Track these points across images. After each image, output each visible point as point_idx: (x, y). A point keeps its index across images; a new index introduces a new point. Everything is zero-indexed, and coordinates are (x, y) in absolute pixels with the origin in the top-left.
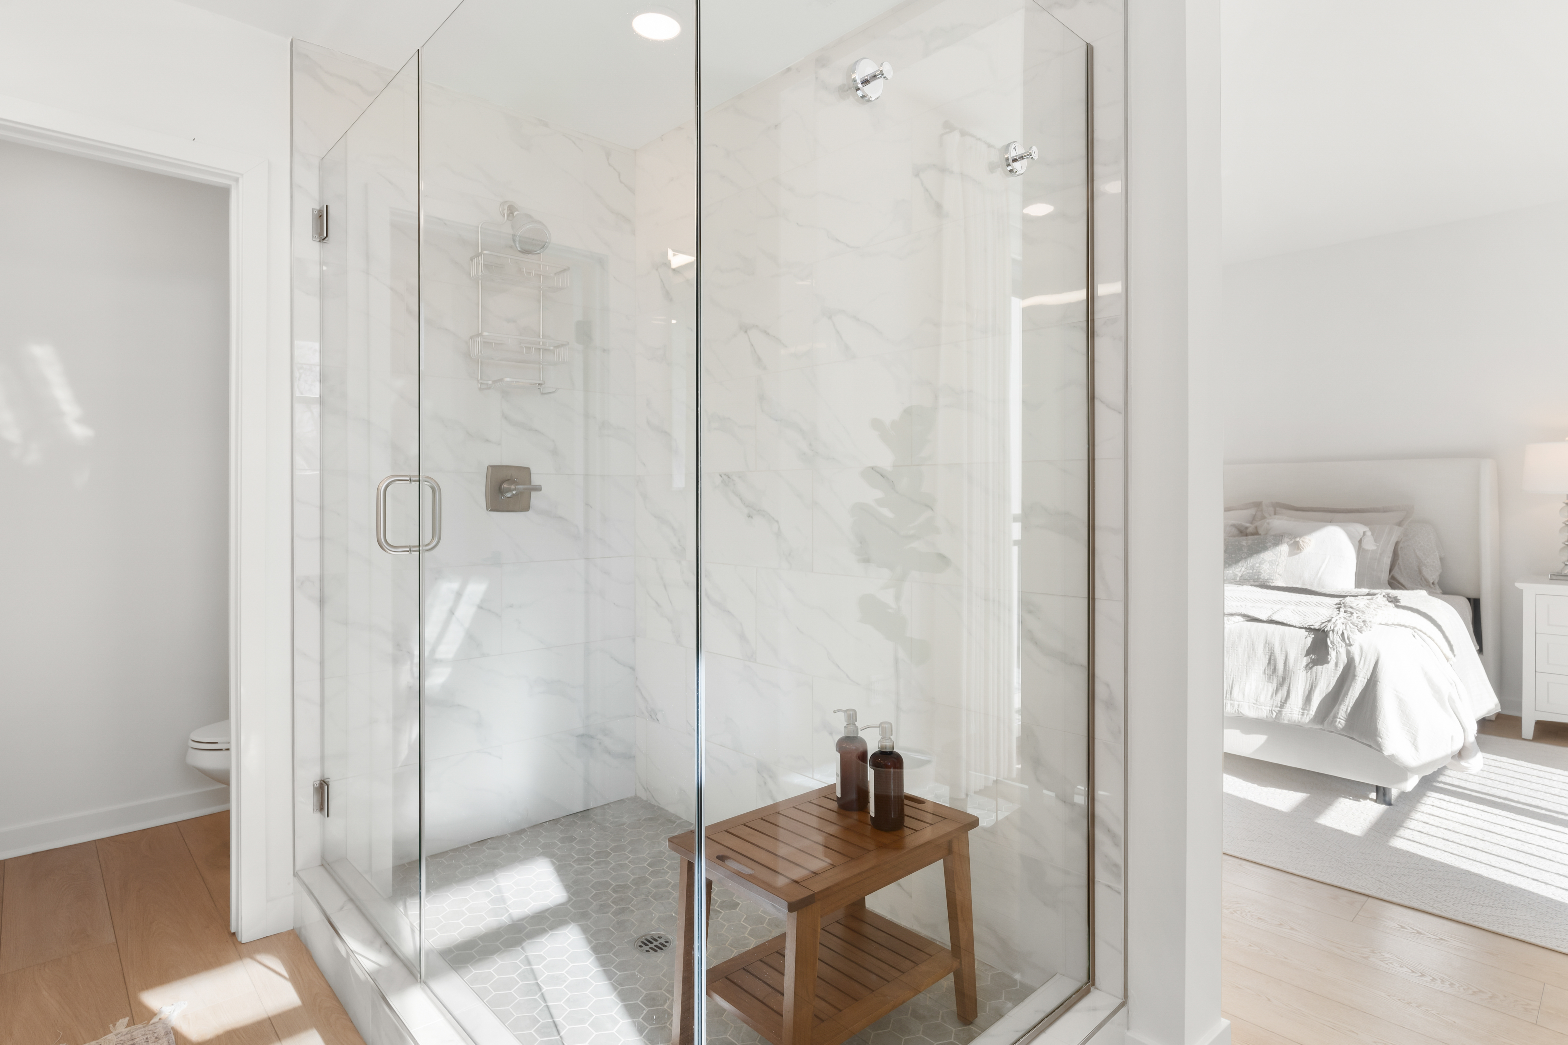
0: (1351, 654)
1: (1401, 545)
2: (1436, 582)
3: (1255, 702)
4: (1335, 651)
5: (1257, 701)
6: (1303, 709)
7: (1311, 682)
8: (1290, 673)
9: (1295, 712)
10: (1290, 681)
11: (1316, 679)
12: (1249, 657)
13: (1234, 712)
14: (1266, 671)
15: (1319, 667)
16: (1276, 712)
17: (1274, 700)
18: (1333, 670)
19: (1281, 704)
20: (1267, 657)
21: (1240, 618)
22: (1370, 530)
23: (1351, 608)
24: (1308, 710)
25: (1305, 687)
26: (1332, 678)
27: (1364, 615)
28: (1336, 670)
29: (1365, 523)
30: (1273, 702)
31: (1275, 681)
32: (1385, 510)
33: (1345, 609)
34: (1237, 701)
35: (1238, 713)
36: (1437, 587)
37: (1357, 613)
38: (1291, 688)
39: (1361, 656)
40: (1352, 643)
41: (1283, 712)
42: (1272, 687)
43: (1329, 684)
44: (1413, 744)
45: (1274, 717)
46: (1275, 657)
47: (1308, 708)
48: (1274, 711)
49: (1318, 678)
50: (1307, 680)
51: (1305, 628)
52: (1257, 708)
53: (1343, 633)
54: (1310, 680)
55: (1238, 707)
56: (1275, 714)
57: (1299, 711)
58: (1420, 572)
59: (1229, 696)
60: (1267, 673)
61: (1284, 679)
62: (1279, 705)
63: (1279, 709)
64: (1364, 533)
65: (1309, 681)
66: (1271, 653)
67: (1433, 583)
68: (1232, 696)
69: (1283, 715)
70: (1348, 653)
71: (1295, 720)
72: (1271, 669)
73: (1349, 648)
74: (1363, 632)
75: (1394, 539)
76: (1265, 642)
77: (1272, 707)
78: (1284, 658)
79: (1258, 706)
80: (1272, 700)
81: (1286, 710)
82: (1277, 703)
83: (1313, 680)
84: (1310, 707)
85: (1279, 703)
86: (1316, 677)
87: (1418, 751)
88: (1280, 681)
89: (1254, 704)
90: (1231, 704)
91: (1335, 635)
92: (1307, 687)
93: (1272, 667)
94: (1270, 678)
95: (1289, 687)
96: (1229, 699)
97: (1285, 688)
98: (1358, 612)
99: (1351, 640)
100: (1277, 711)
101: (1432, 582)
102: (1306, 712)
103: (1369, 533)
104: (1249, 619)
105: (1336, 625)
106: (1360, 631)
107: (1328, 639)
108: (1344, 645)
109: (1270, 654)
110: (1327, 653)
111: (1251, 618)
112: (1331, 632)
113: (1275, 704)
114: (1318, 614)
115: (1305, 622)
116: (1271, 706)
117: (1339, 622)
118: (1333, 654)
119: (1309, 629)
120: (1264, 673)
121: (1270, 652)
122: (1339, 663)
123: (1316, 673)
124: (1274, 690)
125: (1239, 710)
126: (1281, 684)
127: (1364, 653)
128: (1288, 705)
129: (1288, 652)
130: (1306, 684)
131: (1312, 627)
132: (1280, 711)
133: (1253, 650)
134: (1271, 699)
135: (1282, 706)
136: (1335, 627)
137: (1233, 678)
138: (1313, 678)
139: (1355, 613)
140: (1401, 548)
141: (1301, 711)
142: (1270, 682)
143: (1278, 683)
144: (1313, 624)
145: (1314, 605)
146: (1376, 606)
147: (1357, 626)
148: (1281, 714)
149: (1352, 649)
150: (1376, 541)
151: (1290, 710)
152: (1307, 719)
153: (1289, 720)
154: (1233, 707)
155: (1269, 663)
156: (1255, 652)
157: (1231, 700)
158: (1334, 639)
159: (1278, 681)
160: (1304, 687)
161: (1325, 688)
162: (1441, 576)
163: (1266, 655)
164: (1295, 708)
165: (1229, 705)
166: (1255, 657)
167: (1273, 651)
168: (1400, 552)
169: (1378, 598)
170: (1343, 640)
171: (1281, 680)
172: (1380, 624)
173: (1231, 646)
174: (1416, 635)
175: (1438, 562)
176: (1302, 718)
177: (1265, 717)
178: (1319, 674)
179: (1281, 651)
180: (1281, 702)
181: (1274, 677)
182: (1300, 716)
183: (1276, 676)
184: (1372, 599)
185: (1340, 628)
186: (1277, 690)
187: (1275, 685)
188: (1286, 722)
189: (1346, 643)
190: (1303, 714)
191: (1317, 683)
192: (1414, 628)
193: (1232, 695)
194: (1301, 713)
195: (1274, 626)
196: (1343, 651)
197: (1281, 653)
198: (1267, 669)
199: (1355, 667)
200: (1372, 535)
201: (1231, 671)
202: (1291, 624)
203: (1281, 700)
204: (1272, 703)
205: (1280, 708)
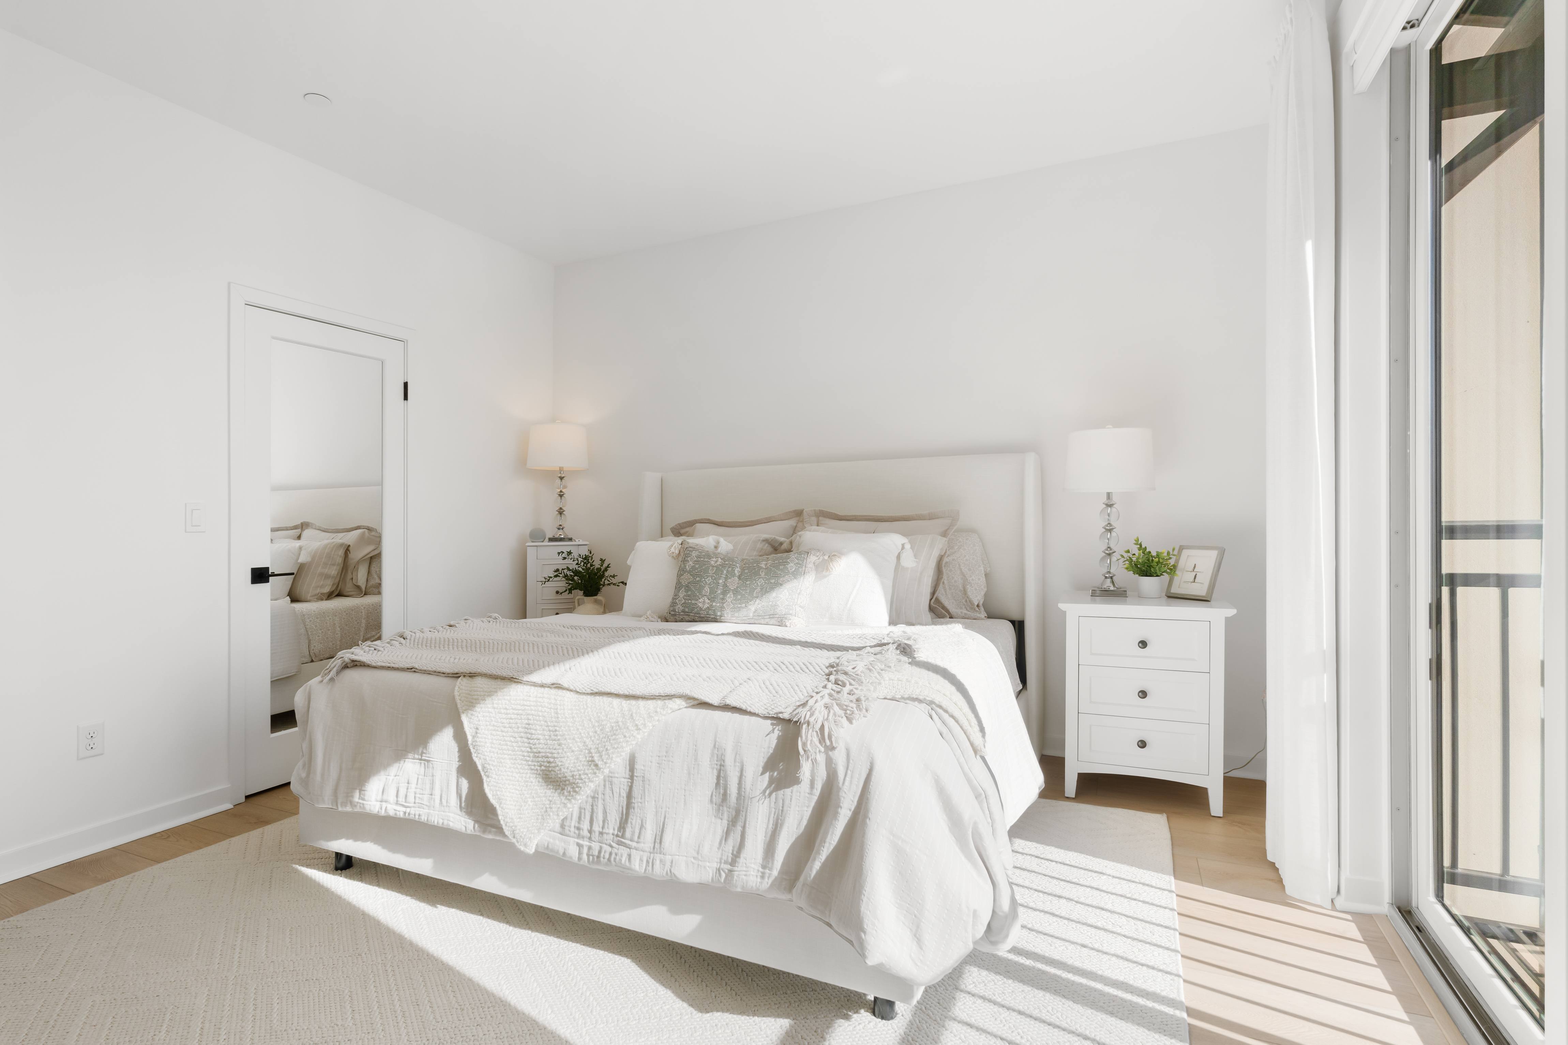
0: (833, 765)
1: (946, 560)
2: (981, 603)
3: (696, 855)
4: (810, 759)
5: (698, 853)
6: (764, 867)
7: (776, 816)
8: (746, 801)
9: (752, 873)
10: (746, 816)
11: (782, 811)
12: (689, 774)
13: (665, 873)
14: (714, 797)
15: (788, 791)
16: (725, 873)
17: (722, 850)
18: (807, 795)
19: (732, 859)
20: (715, 772)
21: (680, 703)
22: (910, 542)
23: (846, 673)
24: (771, 869)
25: (768, 826)
26: (806, 809)
27: (860, 688)
28: (811, 794)
29: (904, 534)
30: (722, 855)
31: (726, 816)
32: (931, 517)
33: (836, 677)
34: (669, 855)
35: (671, 877)
36: (982, 609)
37: (851, 684)
38: (747, 829)
39: (847, 769)
40: (834, 744)
41: (736, 873)
42: (721, 826)
43: (802, 819)
44: (915, 936)
45: (722, 881)
46: (725, 771)
47: (770, 866)
48: (722, 870)
49: (785, 809)
50: (770, 813)
51: (772, 718)
52: (698, 865)
53: (823, 726)
54: (774, 814)
55: (671, 866)
56: (723, 875)
57: (758, 871)
58: (965, 592)
59: (659, 845)
60: (714, 800)
61: (738, 812)
62: (730, 860)
63: (729, 867)
64: (903, 545)
65: (772, 815)
66: (721, 765)
67: (978, 606)
68: (662, 846)
69: (735, 877)
70: (829, 762)
71: (752, 887)
72: (720, 793)
73: (830, 753)
74: (854, 721)
75: (936, 554)
76: (712, 745)
77: (721, 863)
78: (738, 774)
79: (700, 863)
80: (721, 850)
81: (739, 869)
82: (728, 856)
83: (778, 811)
84: (773, 863)
85: (730, 855)
86: (783, 807)
87: (921, 949)
88: (732, 815)
89: (694, 858)
90: (661, 861)
91: (811, 731)
92: (771, 826)
93: (722, 791)
94: (719, 809)
95: (744, 827)
96: (658, 852)
97: (739, 828)
98: (852, 682)
99: (833, 739)
100: (727, 871)
101: (976, 604)
102: (767, 871)
103: (908, 546)
104: (696, 702)
105: (814, 712)
106: (850, 720)
107: (800, 739)
108: (823, 749)
109: (719, 767)
110: (798, 766)
111: (698, 702)
112: (805, 726)
113: (725, 858)
114: (796, 688)
115: (773, 707)
116: (719, 861)
117: (820, 706)
118: (806, 769)
119: (777, 719)
120: (711, 801)
121: (719, 763)
122: (816, 782)
123: (783, 800)
124: (723, 831)
125: (672, 871)
126: (733, 822)
127: (851, 761)
128: (741, 860)
129: (745, 763)
130: (769, 819)
131: (781, 716)
132: (731, 871)
133: (696, 760)
134: (718, 849)
135: (733, 863)
136: (812, 715)
137: (666, 812)
138: (779, 809)
139: (848, 684)
140: (946, 563)
141: (761, 869)
142: (719, 818)
143: (730, 819)
144: (783, 711)
145: (799, 669)
146: (883, 667)
147: (846, 710)
148: (732, 877)
149: (835, 755)
150: (915, 556)
151: (744, 869)
152: (767, 883)
153: (743, 887)
154: (664, 865)
155: (718, 784)
156: (698, 765)
157: (660, 853)
158: (809, 738)
159: (730, 817)
160: (765, 827)
161: (796, 826)
162: (986, 595)
163: (713, 769)
164: (753, 866)
165: (658, 862)
166: (698, 773)
167: (724, 761)
168: (944, 570)
169: (890, 651)
170: (822, 740)
171: (734, 813)
172: (885, 698)
173: (665, 754)
174: (933, 714)
175: (983, 579)
176: (761, 883)
177: (710, 881)
178: (787, 802)
179: (735, 761)
180: (732, 854)
181: (725, 808)
182: (759, 880)
183: (727, 807)
184: (881, 653)
185: (819, 715)
186: (727, 833)
187: (725, 822)
188: (739, 890)
189: (826, 747)
190: (763, 877)
191: (784, 819)
192: (930, 703)
193: (663, 843)
194: (760, 874)
195: (728, 715)
196: (821, 759)
197: (735, 766)
198: (714, 793)
199: (839, 789)
200: (912, 548)
201: (663, 800)
202: (752, 711)
203: (733, 851)
204: (719, 856)
205: (731, 865)
